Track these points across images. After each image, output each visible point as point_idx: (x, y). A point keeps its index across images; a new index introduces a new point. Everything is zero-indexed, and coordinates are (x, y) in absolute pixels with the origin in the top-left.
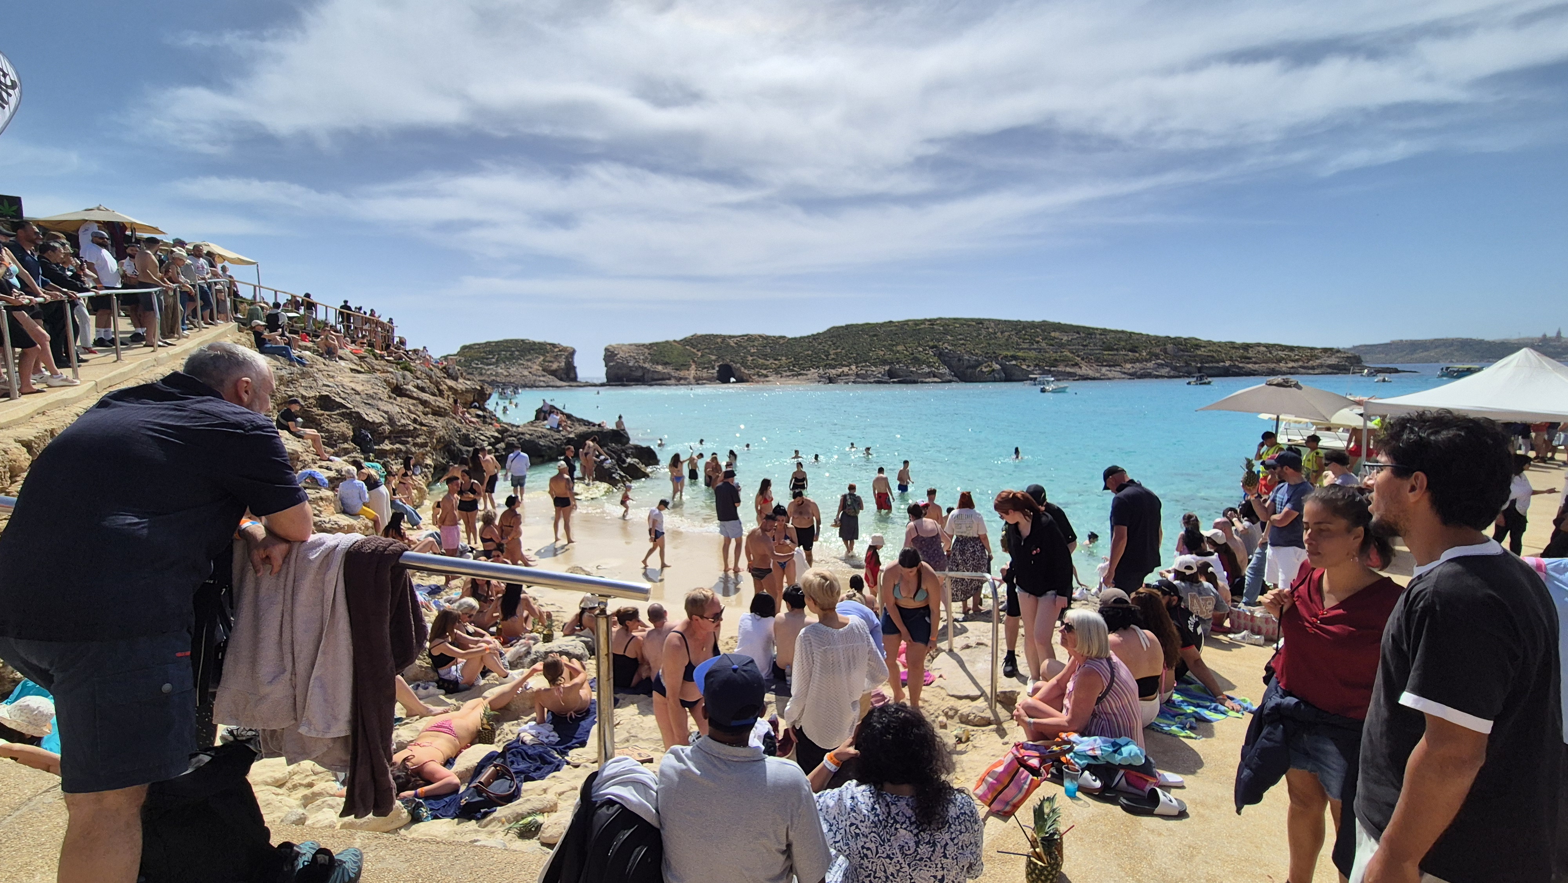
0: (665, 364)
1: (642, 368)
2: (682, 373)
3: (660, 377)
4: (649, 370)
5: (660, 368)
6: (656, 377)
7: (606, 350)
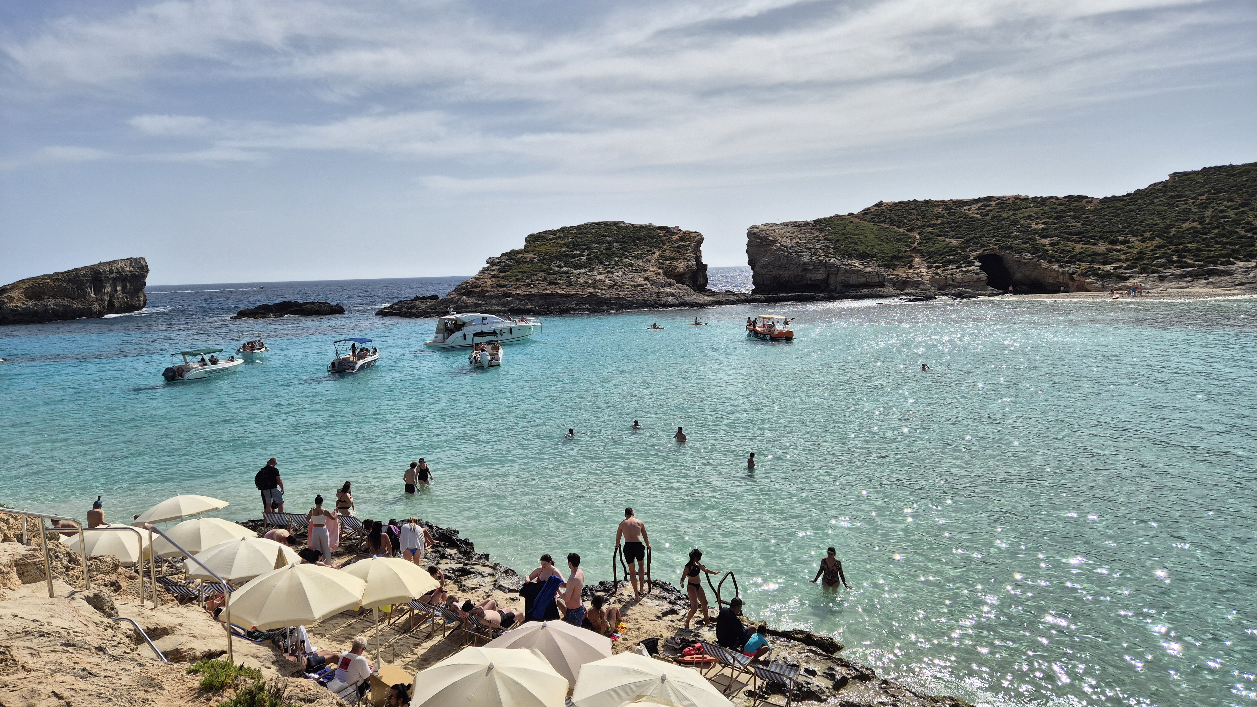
0: (864, 257)
1: (825, 265)
2: (902, 273)
3: (862, 280)
4: (838, 269)
5: (857, 264)
6: (853, 280)
7: (752, 234)
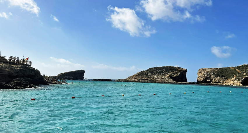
0: (222, 76)
1: (210, 78)
2: (227, 81)
4: (213, 79)
5: (218, 78)
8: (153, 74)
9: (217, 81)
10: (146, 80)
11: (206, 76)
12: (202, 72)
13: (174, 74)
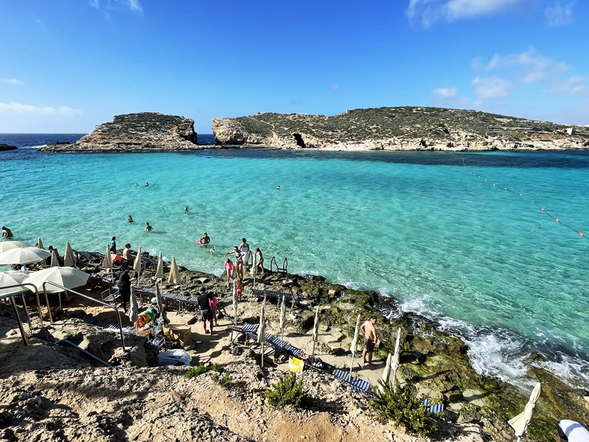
0: (256, 133)
1: (243, 135)
2: (269, 139)
5: (254, 135)
6: (253, 141)
8: (142, 131)
9: (256, 141)
10: (135, 144)
11: (235, 132)
12: (222, 125)
13: (182, 130)
